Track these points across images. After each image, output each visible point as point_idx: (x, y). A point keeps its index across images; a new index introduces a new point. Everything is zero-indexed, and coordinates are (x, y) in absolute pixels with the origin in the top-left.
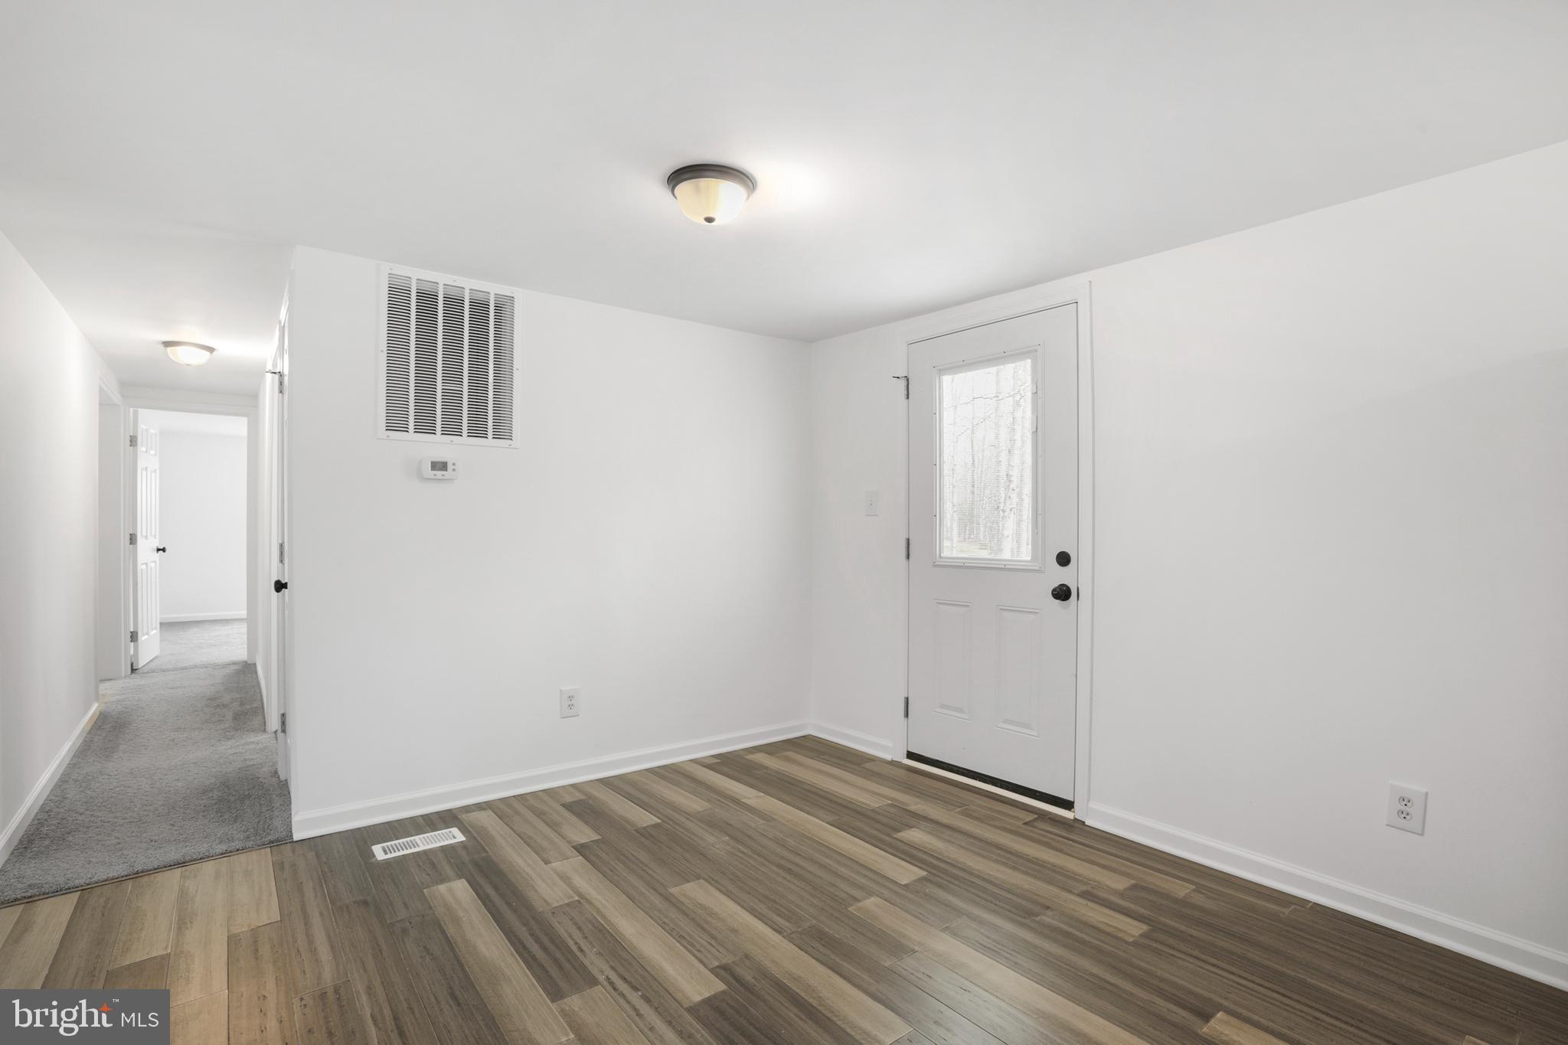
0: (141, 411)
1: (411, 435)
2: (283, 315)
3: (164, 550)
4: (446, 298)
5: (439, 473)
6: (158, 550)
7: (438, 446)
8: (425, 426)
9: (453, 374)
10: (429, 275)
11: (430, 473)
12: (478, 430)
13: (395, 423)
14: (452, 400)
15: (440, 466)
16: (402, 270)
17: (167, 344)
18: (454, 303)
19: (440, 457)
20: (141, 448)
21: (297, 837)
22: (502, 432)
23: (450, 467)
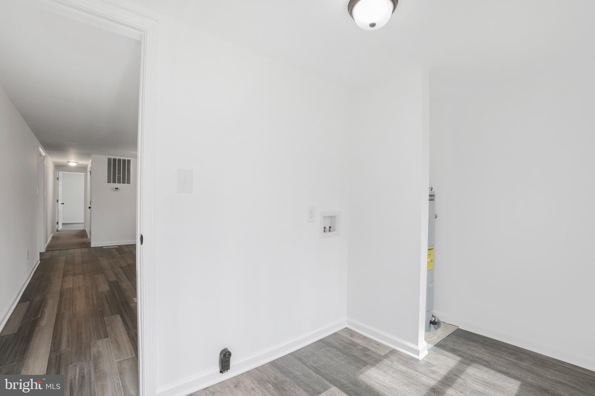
0: (59, 172)
1: (112, 183)
2: (91, 160)
3: (63, 204)
4: (118, 160)
5: (117, 190)
6: (62, 204)
7: (117, 185)
8: (114, 182)
9: (119, 173)
10: (115, 157)
11: (115, 190)
12: (124, 182)
13: (109, 182)
14: (119, 178)
15: (117, 189)
16: (110, 157)
17: (68, 162)
18: (119, 160)
19: (117, 187)
20: (59, 180)
21: (91, 246)
22: (129, 182)
23: (119, 189)
